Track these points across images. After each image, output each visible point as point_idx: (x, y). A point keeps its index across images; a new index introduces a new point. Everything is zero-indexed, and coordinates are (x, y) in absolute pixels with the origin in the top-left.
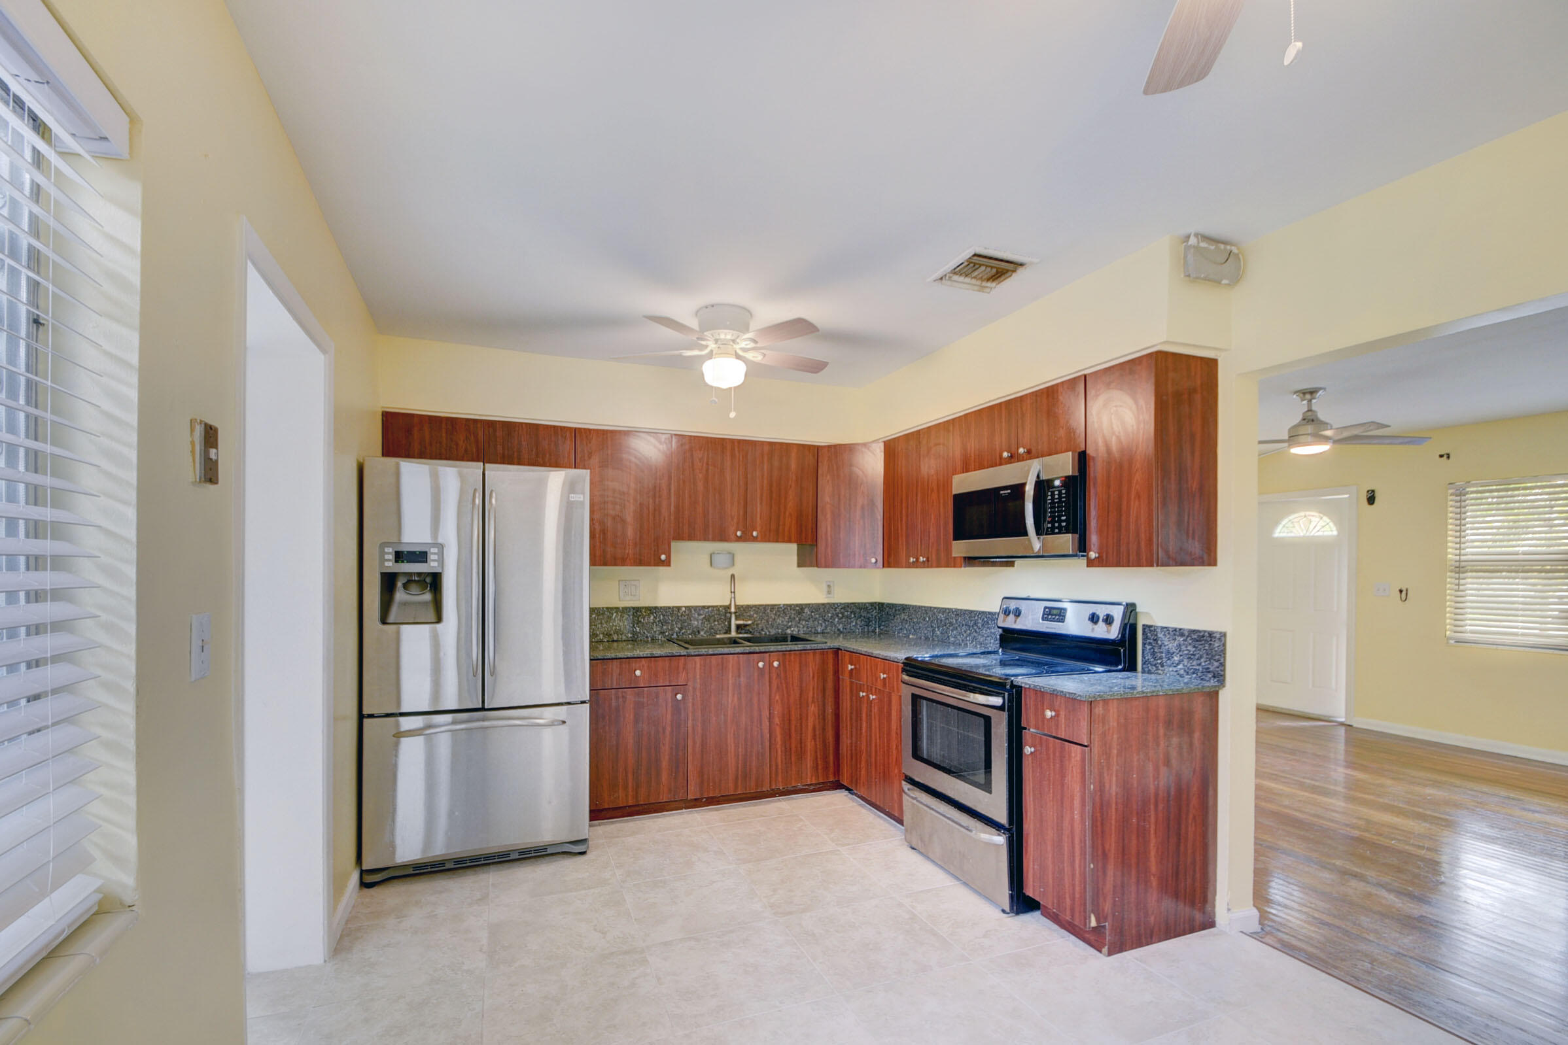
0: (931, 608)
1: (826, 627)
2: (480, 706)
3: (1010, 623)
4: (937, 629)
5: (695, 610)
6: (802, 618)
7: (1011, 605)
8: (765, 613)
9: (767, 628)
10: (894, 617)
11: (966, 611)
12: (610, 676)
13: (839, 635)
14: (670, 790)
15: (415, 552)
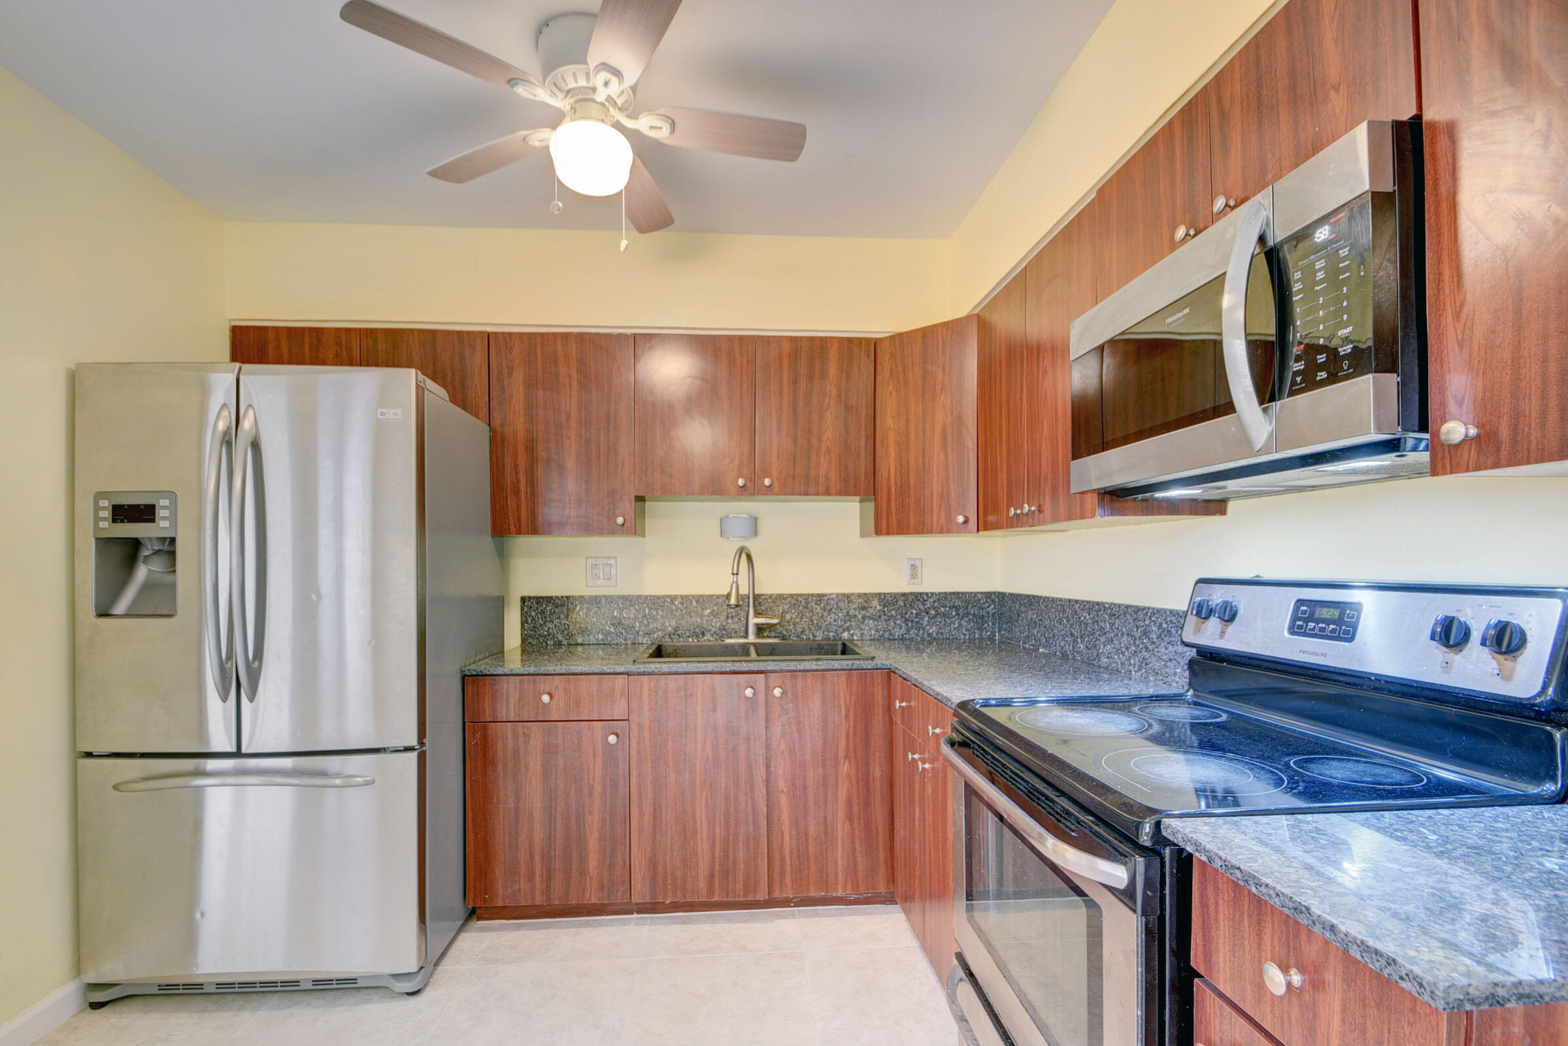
0: (1069, 601)
1: (908, 631)
2: (233, 749)
3: (1211, 635)
4: (1079, 640)
5: (697, 602)
6: (868, 615)
7: (1214, 597)
8: (806, 607)
9: (810, 629)
10: (1018, 616)
11: (1128, 607)
12: (504, 701)
13: (930, 643)
14: (602, 887)
15: (138, 506)
